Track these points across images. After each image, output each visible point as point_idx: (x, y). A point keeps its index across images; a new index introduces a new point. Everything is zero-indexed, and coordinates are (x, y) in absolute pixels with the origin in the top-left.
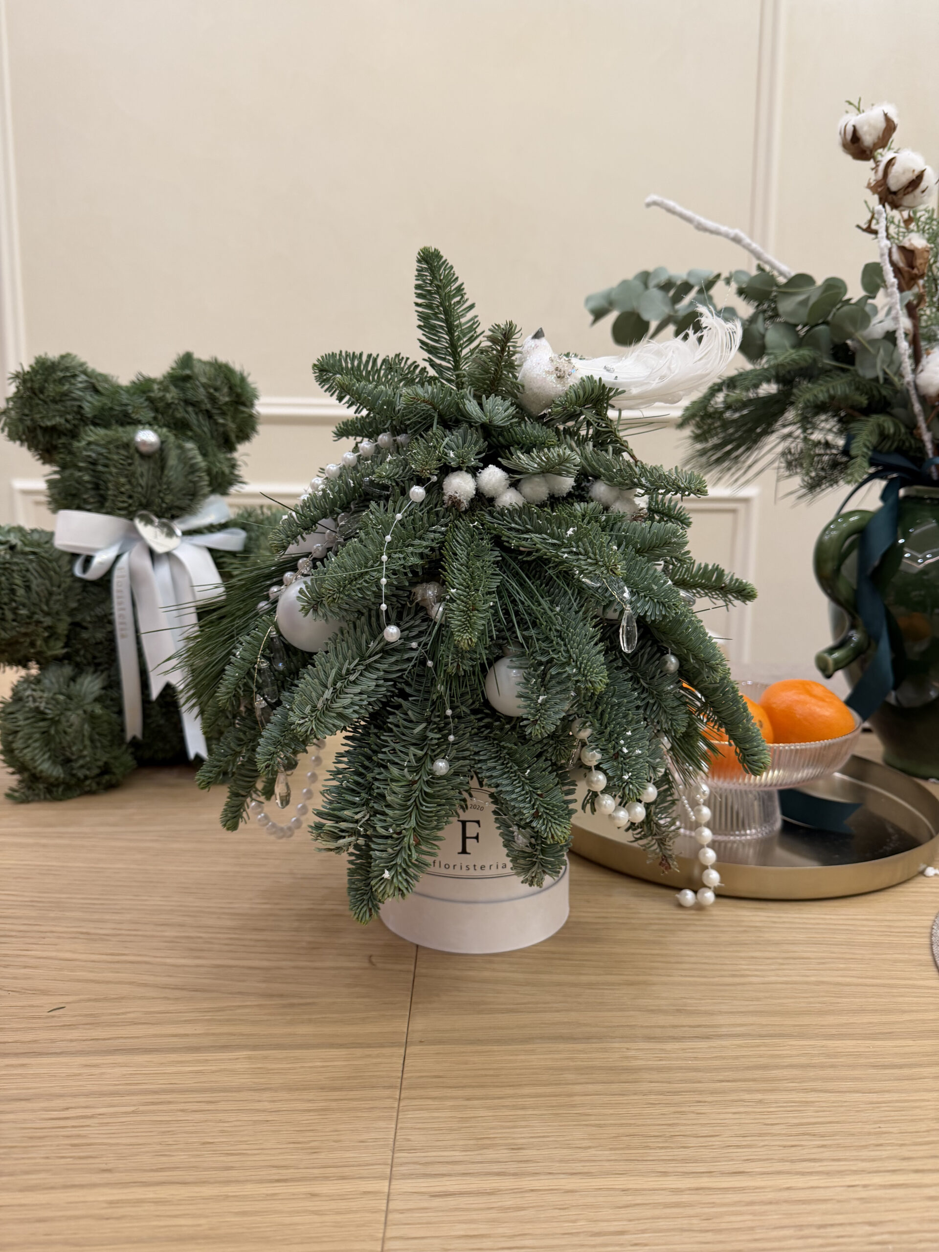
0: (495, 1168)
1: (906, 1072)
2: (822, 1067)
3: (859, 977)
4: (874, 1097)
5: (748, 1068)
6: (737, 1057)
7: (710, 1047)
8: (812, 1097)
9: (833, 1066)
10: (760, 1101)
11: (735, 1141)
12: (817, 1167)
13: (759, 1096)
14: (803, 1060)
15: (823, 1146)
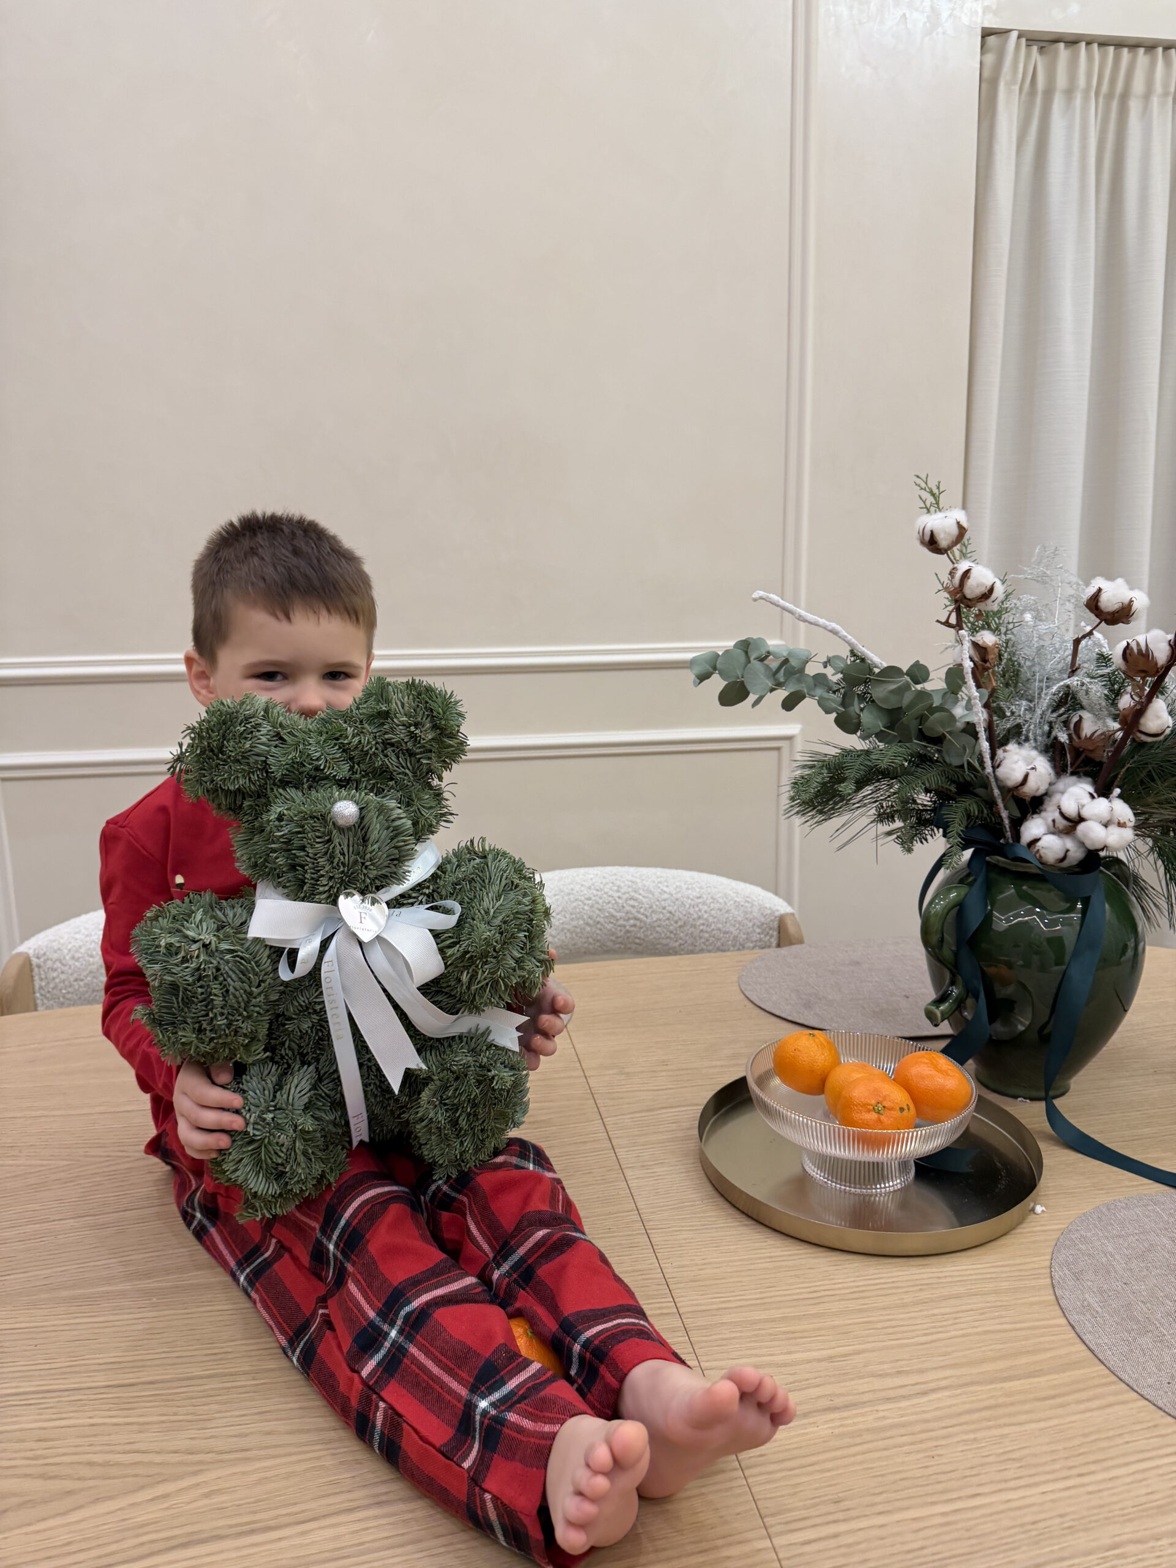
0: (831, 1518)
1: (1058, 1401)
2: (1005, 1405)
3: (1011, 1323)
4: (1042, 1425)
5: (960, 1414)
6: (950, 1406)
7: (929, 1401)
8: (1006, 1430)
9: (1012, 1404)
10: (975, 1440)
11: (968, 1473)
12: (1022, 1482)
13: (972, 1436)
14: (992, 1402)
15: (1021, 1467)
